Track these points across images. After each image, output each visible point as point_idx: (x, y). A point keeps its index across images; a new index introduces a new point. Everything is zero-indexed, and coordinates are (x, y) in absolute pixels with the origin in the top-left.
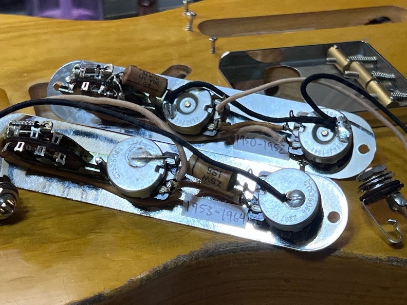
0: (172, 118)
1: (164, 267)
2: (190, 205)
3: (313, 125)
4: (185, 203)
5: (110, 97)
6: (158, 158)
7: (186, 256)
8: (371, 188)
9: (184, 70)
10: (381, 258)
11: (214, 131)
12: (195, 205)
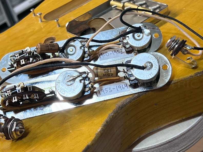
1: (106, 122)
2: (100, 91)
3: (132, 34)
4: (98, 92)
5: (36, 61)
6: (79, 76)
7: (112, 113)
8: (174, 49)
9: (51, 40)
10: (192, 75)
11: (88, 57)
12: (102, 90)
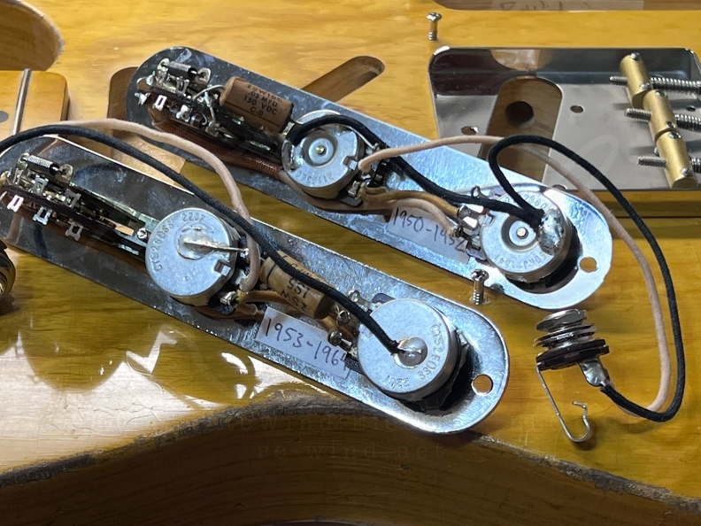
0: (293, 170)
2: (272, 325)
3: (506, 215)
4: (266, 322)
5: (195, 124)
6: (222, 250)
8: (554, 347)
10: (550, 461)
12: (279, 327)
